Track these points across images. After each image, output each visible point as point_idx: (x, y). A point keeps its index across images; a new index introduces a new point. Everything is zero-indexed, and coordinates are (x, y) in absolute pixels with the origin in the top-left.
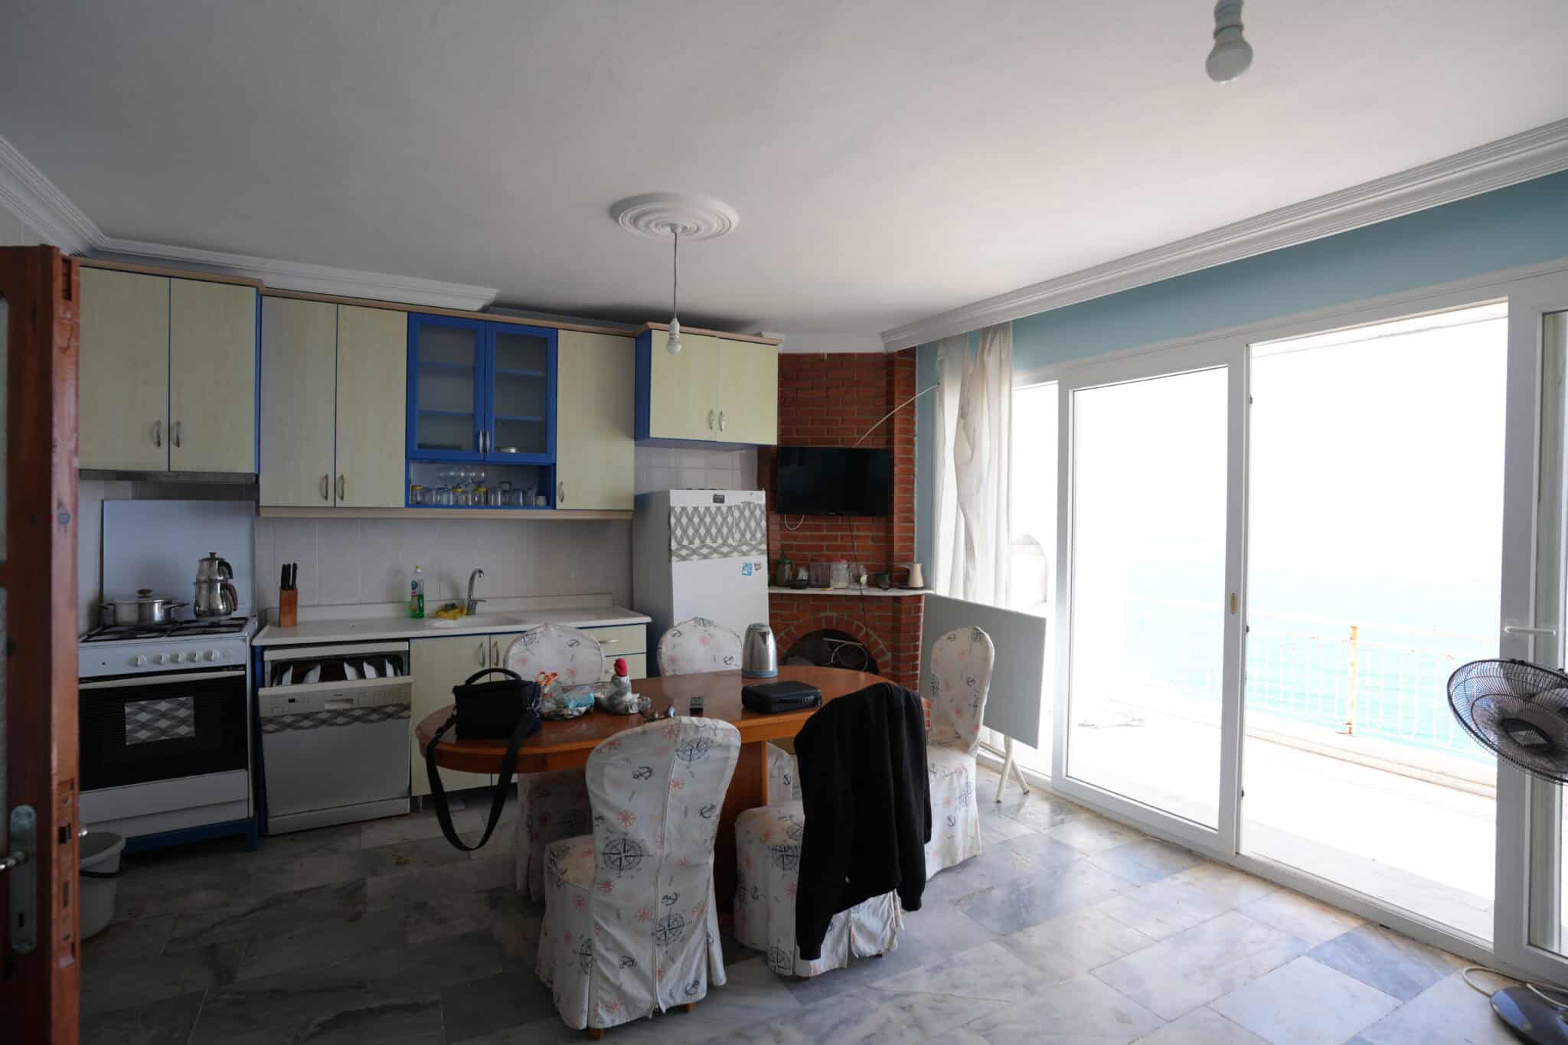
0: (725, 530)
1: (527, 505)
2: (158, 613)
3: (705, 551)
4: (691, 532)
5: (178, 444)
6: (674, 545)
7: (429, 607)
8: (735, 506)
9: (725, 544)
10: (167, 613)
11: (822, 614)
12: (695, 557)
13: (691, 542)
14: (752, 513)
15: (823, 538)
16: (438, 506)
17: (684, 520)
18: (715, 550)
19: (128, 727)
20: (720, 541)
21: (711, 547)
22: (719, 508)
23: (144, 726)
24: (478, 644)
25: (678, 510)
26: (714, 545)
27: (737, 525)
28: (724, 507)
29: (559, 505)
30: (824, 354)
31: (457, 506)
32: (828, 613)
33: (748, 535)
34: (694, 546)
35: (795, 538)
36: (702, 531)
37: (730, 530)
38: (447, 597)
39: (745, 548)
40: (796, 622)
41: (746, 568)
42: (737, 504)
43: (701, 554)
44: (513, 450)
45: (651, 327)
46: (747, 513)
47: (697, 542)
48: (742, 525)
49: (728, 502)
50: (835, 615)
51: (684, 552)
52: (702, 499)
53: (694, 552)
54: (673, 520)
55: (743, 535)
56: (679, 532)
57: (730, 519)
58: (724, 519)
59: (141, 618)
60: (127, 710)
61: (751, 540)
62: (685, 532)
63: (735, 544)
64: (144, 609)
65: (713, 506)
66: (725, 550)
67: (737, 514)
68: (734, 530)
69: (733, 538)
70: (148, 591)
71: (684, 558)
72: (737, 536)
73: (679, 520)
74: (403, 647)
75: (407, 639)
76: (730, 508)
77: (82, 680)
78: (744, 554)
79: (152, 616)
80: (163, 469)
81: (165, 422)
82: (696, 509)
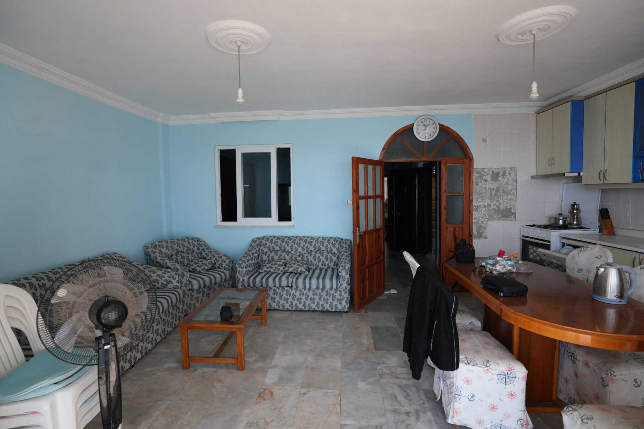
2: (561, 222)
5: (553, 165)
10: (564, 223)
19: (529, 253)
23: (532, 253)
59: (556, 224)
60: (529, 248)
64: (557, 220)
70: (562, 214)
77: (525, 237)
79: (559, 223)
80: (551, 173)
81: (551, 158)
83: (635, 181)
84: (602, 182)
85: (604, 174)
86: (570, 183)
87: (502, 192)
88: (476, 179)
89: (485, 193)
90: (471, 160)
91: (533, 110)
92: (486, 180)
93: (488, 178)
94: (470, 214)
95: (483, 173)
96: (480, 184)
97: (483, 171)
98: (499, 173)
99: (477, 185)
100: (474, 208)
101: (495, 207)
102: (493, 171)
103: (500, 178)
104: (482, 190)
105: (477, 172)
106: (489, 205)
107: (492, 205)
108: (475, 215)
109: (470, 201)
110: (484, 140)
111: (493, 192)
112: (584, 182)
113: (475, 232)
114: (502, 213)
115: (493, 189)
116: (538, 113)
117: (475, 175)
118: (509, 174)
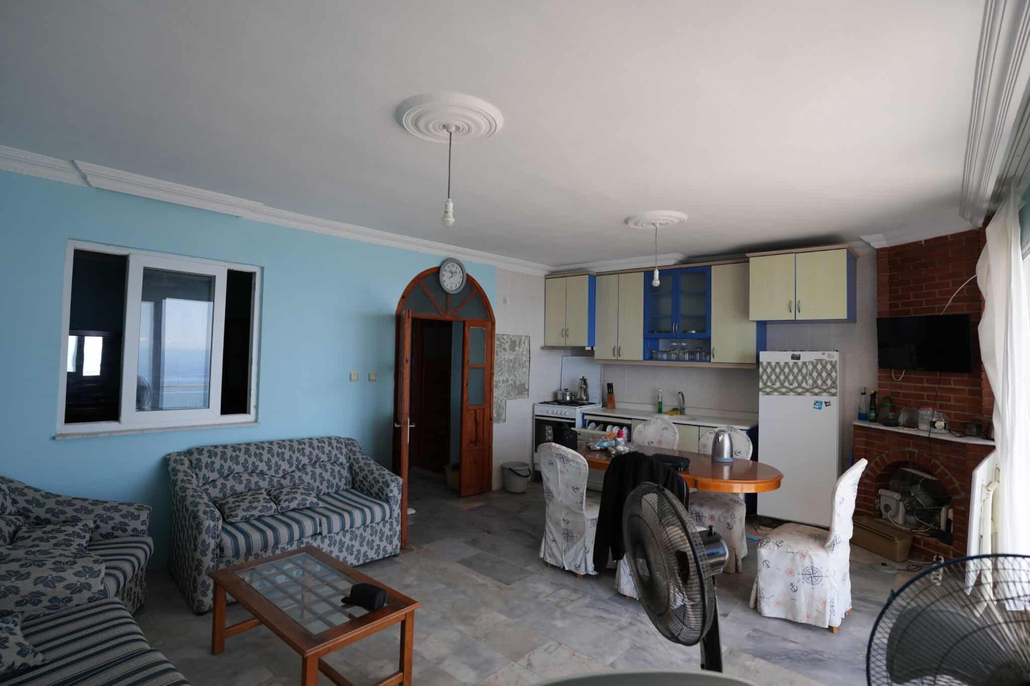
0: (800, 378)
2: (568, 398)
3: (784, 390)
4: (773, 377)
5: (568, 337)
6: (761, 385)
8: (810, 362)
9: (800, 386)
10: (571, 398)
11: (907, 449)
12: (776, 393)
13: (774, 384)
14: (824, 367)
15: (924, 389)
16: (662, 360)
17: (769, 370)
18: (791, 390)
19: (546, 434)
20: (795, 384)
22: (795, 363)
25: (765, 364)
26: (791, 387)
27: (811, 375)
28: (800, 363)
29: (712, 360)
31: (668, 360)
32: (911, 449)
33: (820, 382)
34: (775, 387)
35: (901, 387)
36: (782, 377)
37: (804, 378)
39: (816, 390)
40: (887, 452)
41: (817, 404)
42: (811, 360)
44: (694, 332)
45: (750, 256)
46: (819, 367)
47: (778, 385)
48: (815, 375)
49: (802, 359)
50: (916, 451)
51: (768, 390)
52: (784, 357)
53: (776, 390)
54: (761, 370)
55: (815, 382)
56: (765, 377)
57: (804, 371)
58: (800, 370)
59: (563, 399)
60: (547, 428)
61: (822, 385)
62: (769, 377)
63: (808, 387)
64: (564, 395)
65: (791, 362)
66: (800, 390)
67: (810, 367)
68: (807, 378)
69: (806, 383)
70: (568, 389)
71: (768, 394)
72: (810, 382)
73: (765, 370)
74: (628, 422)
75: (632, 419)
76: (804, 363)
77: (536, 416)
78: (816, 394)
79: (566, 398)
80: (564, 345)
81: (565, 329)
82: (778, 363)
83: (645, 359)
84: (615, 358)
85: (617, 351)
86: (567, 356)
87: (518, 363)
88: (497, 347)
89: (504, 364)
90: (493, 324)
91: (542, 274)
92: (505, 349)
93: (507, 346)
94: (491, 391)
95: (503, 341)
96: (500, 354)
97: (503, 338)
98: (515, 342)
99: (497, 355)
100: (494, 383)
101: (512, 382)
102: (511, 339)
103: (517, 348)
104: (502, 361)
105: (498, 340)
106: (507, 380)
107: (510, 379)
108: (496, 393)
109: (492, 375)
110: (505, 301)
111: (511, 364)
112: (597, 356)
113: (495, 415)
114: (518, 389)
115: (511, 360)
116: (547, 277)
117: (497, 342)
118: (524, 343)
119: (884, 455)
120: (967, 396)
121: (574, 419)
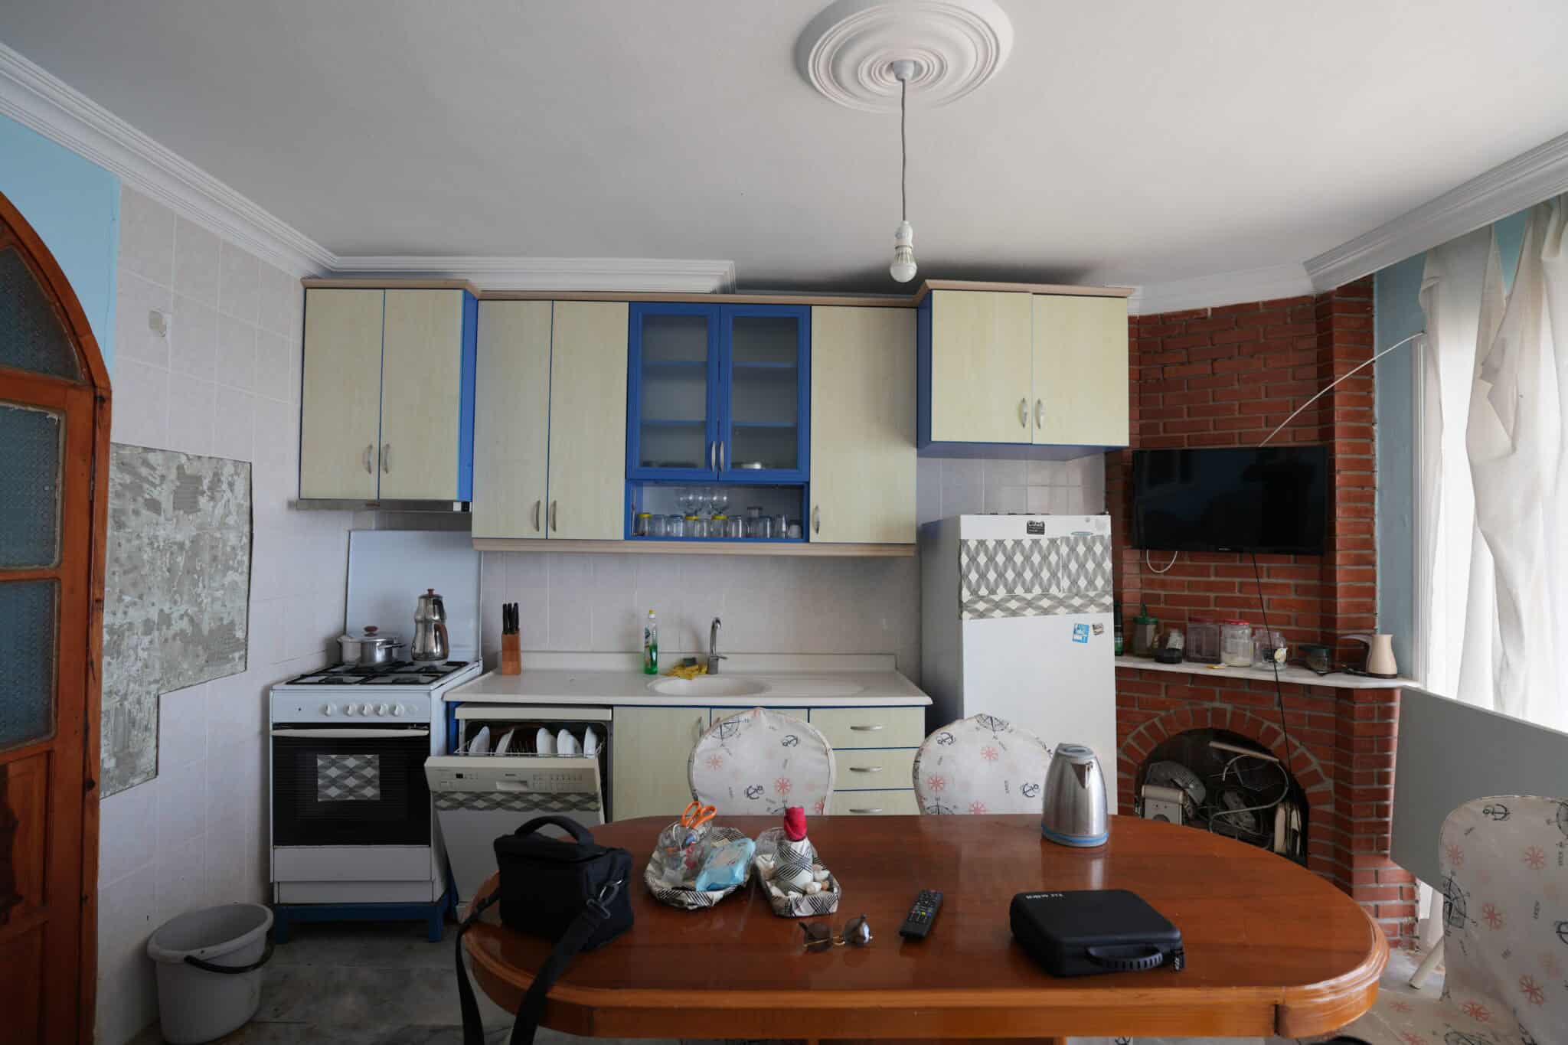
0: (1045, 575)
1: (776, 537)
2: (379, 656)
3: (1013, 605)
4: (992, 576)
5: (386, 471)
6: (966, 595)
7: (664, 661)
8: (1062, 538)
9: (1045, 594)
10: (389, 652)
11: (1207, 705)
12: (997, 613)
13: (993, 592)
14: (1089, 549)
15: (1210, 586)
16: (668, 537)
17: (982, 559)
18: (1029, 604)
19: (320, 782)
20: (1037, 590)
21: (1025, 599)
22: (1036, 542)
23: (333, 782)
24: (695, 719)
25: (972, 544)
26: (1029, 596)
27: (1066, 567)
28: (1044, 540)
29: (814, 537)
30: (1206, 310)
31: (688, 538)
32: (1217, 704)
33: (1082, 583)
34: (996, 598)
35: (1163, 585)
36: (1010, 575)
37: (1054, 575)
38: (688, 649)
39: (1077, 602)
40: (1163, 713)
41: (1079, 632)
42: (1065, 535)
43: (1008, 609)
44: (757, 466)
45: (930, 287)
46: (1081, 549)
47: (1002, 592)
48: (1073, 566)
49: (1050, 533)
50: (1229, 707)
51: (981, 606)
52: (1011, 529)
53: (997, 605)
54: (965, 560)
55: (1074, 582)
56: (973, 576)
57: (1053, 558)
58: (1045, 558)
59: (362, 659)
60: (320, 762)
61: (1087, 590)
62: (983, 576)
63: (1061, 595)
64: (366, 648)
65: (1027, 539)
66: (1045, 603)
67: (1064, 550)
68: (1060, 575)
69: (1058, 585)
70: (375, 628)
71: (981, 615)
72: (1065, 583)
73: (973, 559)
74: (604, 715)
75: (611, 707)
76: (1053, 541)
77: (278, 726)
78: (1077, 610)
79: (372, 657)
80: (374, 497)
81: (376, 446)
82: (1000, 543)
83: (627, 537)
84: (541, 534)
85: (547, 514)
86: (370, 530)
87: (207, 557)
88: (118, 495)
89: (152, 562)
90: (101, 400)
91: (297, 267)
92: (154, 506)
93: (164, 494)
94: (89, 670)
95: (144, 471)
96: (132, 522)
97: (146, 463)
98: (198, 479)
99: (120, 526)
100: (106, 637)
101: (184, 624)
102: (180, 468)
103: (203, 501)
104: (140, 549)
105: (123, 466)
106: (165, 619)
107: (175, 615)
108: (112, 675)
109: (92, 606)
110: (156, 322)
111: (180, 560)
112: (477, 530)
113: (107, 761)
114: (206, 648)
115: (181, 546)
116: (309, 285)
117: (116, 477)
118: (231, 485)
119: (1156, 720)
120: (1293, 596)
121: (426, 726)
